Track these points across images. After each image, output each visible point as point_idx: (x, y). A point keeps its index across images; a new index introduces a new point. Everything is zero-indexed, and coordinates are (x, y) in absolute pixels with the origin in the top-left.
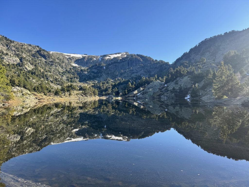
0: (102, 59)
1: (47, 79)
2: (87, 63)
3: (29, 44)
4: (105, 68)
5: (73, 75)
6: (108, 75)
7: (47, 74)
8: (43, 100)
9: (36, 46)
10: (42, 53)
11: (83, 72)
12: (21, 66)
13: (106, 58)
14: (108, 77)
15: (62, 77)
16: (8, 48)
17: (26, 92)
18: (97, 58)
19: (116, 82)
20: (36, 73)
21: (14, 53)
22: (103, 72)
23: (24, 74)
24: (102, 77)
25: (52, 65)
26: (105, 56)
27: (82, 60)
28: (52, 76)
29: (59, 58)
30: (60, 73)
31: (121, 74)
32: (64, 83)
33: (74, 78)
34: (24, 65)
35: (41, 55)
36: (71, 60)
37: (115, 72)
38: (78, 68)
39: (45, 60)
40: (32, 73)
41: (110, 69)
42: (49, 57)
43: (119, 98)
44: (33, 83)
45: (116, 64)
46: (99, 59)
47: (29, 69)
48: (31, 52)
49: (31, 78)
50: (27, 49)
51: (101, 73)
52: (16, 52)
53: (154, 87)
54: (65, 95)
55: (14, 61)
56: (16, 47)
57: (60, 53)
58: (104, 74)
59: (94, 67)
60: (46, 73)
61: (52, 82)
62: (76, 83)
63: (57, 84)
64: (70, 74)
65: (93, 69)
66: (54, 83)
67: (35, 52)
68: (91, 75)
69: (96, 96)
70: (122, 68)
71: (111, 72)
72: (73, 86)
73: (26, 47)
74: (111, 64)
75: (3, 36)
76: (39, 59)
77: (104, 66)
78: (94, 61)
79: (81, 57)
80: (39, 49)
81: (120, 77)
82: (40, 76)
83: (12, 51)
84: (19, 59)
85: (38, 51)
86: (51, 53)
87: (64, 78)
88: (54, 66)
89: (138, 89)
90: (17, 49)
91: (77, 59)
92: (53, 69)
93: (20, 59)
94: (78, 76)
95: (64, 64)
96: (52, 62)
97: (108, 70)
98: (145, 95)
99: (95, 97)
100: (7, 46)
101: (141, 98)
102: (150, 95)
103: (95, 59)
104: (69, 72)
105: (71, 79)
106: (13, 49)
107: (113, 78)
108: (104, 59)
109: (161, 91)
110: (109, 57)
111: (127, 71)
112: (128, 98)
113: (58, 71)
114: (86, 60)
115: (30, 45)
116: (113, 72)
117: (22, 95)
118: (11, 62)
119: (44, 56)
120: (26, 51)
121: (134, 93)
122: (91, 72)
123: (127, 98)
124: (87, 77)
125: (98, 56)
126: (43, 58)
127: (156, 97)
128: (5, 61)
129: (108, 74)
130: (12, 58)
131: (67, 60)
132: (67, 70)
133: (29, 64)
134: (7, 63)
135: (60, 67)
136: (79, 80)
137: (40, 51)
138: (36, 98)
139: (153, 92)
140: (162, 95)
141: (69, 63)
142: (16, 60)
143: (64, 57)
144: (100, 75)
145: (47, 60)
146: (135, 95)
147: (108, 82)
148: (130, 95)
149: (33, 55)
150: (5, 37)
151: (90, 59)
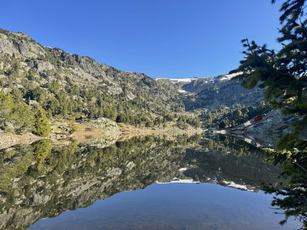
0: (216, 82)
1: (149, 108)
2: (196, 88)
3: (135, 72)
4: (218, 93)
5: (178, 103)
6: (222, 101)
7: (149, 104)
8: (127, 132)
9: (141, 74)
10: (147, 81)
11: (189, 99)
12: (124, 96)
13: (221, 79)
14: (221, 103)
15: (165, 106)
16: (115, 79)
17: (111, 123)
18: (209, 80)
19: (232, 110)
20: (137, 103)
21: (120, 83)
22: (215, 98)
23: (125, 104)
24: (214, 104)
25: (156, 93)
26: (220, 77)
27: (191, 85)
28: (153, 105)
29: (164, 84)
30: (164, 102)
31: (241, 99)
32: (166, 112)
33: (179, 106)
34: (126, 95)
35: (145, 83)
36: (178, 86)
37: (232, 97)
38: (185, 94)
39: (149, 88)
40: (133, 103)
41: (225, 93)
42: (153, 85)
43: (223, 132)
44: (132, 113)
45: (234, 86)
46: (212, 81)
47: (131, 99)
48: (135, 81)
49: (130, 108)
50: (132, 78)
51: (213, 99)
52: (122, 82)
53: (276, 115)
54: (158, 127)
55: (117, 91)
56: (122, 77)
57: (166, 79)
58: (216, 101)
59: (204, 93)
60: (147, 102)
61: (153, 112)
62: (181, 112)
63: (158, 114)
64: (175, 102)
65: (203, 94)
66: (156, 113)
67: (140, 80)
68: (200, 102)
69: (198, 128)
70: (242, 91)
71: (226, 97)
72: (169, 117)
73: (131, 76)
74: (227, 87)
75: (111, 67)
76: (143, 87)
77: (217, 90)
78: (205, 84)
79: (190, 81)
80: (144, 77)
81: (238, 103)
82: (141, 106)
83: (118, 81)
84: (121, 89)
85: (142, 80)
86: (156, 80)
87: (168, 107)
88: (158, 94)
89: (251, 120)
90: (123, 79)
91: (185, 84)
92: (157, 98)
93: (123, 89)
94: (184, 104)
95: (169, 92)
96: (156, 89)
97: (223, 94)
98: (259, 127)
99: (196, 129)
100: (114, 76)
101: (251, 133)
102: (266, 128)
103: (206, 82)
104: (174, 100)
105: (176, 108)
106: (120, 79)
107: (229, 105)
108: (218, 81)
109: (285, 122)
110: (226, 77)
111: (250, 94)
112: (235, 131)
113: (162, 99)
114: (195, 84)
115: (135, 74)
116: (229, 97)
117: (105, 127)
118: (115, 93)
119: (148, 84)
120: (131, 80)
121: (244, 125)
122: (200, 99)
123: (233, 132)
124: (194, 105)
125: (210, 78)
126: (148, 86)
127: (274, 131)
128: (109, 91)
129: (222, 99)
130: (116, 88)
131: (174, 86)
132: (171, 98)
133: (131, 93)
134: (111, 94)
135: (164, 95)
136: (184, 108)
137: (145, 78)
138: (120, 130)
139: (271, 123)
140: (286, 128)
141: (175, 89)
142: (119, 90)
143: (170, 83)
144: (211, 102)
145: (151, 88)
146: (245, 127)
147: (220, 109)
148: (239, 127)
149: (138, 84)
150: (113, 67)
151: (200, 82)
